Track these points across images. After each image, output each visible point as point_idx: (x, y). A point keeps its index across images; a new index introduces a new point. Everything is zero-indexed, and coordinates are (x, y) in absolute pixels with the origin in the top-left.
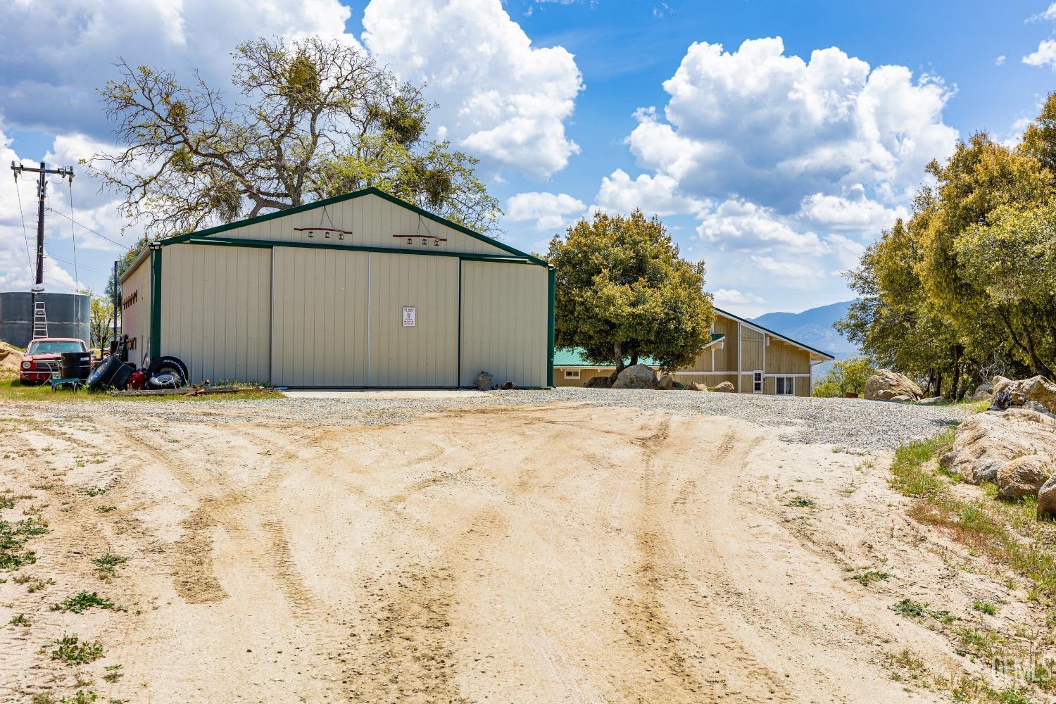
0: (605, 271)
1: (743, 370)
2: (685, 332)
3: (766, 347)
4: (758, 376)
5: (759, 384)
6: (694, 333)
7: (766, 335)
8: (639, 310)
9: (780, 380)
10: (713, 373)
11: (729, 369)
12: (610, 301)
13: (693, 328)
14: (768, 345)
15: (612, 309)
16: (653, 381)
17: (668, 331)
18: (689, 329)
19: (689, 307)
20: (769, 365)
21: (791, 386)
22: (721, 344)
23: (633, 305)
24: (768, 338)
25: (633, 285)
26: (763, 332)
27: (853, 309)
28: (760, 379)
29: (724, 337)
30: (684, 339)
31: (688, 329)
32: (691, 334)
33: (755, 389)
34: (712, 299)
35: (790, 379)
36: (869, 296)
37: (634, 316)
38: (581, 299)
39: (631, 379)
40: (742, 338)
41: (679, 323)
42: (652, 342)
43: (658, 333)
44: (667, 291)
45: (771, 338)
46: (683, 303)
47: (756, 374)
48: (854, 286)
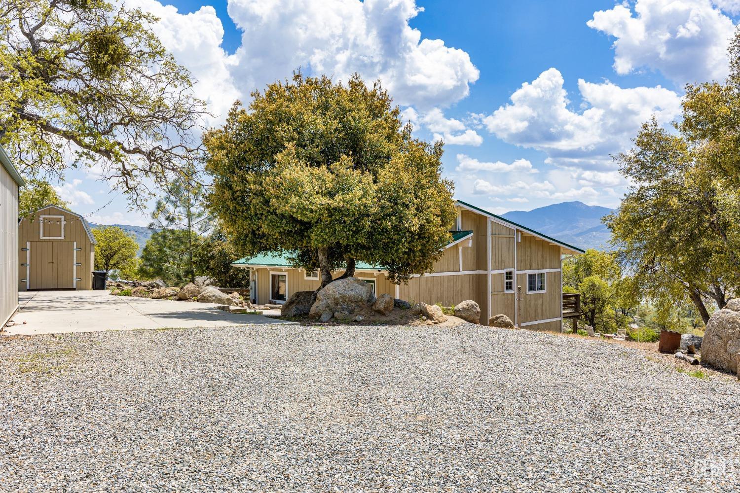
0: (290, 146)
1: (493, 269)
2: (410, 232)
3: (518, 243)
4: (509, 275)
5: (510, 283)
6: (422, 234)
7: (518, 231)
8: (338, 201)
9: (532, 277)
10: (461, 273)
11: (478, 268)
12: (294, 188)
13: (421, 227)
14: (520, 241)
15: (294, 200)
16: (368, 301)
17: (386, 231)
18: (415, 228)
19: (417, 196)
20: (520, 261)
21: (542, 282)
22: (468, 241)
23: (331, 195)
24: (520, 233)
25: (331, 167)
26: (514, 227)
27: (627, 200)
28: (511, 278)
29: (472, 234)
30: (409, 243)
31: (412, 229)
32: (419, 235)
33: (507, 289)
34: (452, 188)
35: (541, 275)
36: (646, 184)
37: (332, 211)
38: (259, 188)
39: (335, 299)
40: (492, 234)
41: (401, 219)
42: (363, 247)
43: (370, 235)
44: (386, 175)
45: (522, 233)
46: (406, 191)
47: (507, 273)
48: (628, 170)
